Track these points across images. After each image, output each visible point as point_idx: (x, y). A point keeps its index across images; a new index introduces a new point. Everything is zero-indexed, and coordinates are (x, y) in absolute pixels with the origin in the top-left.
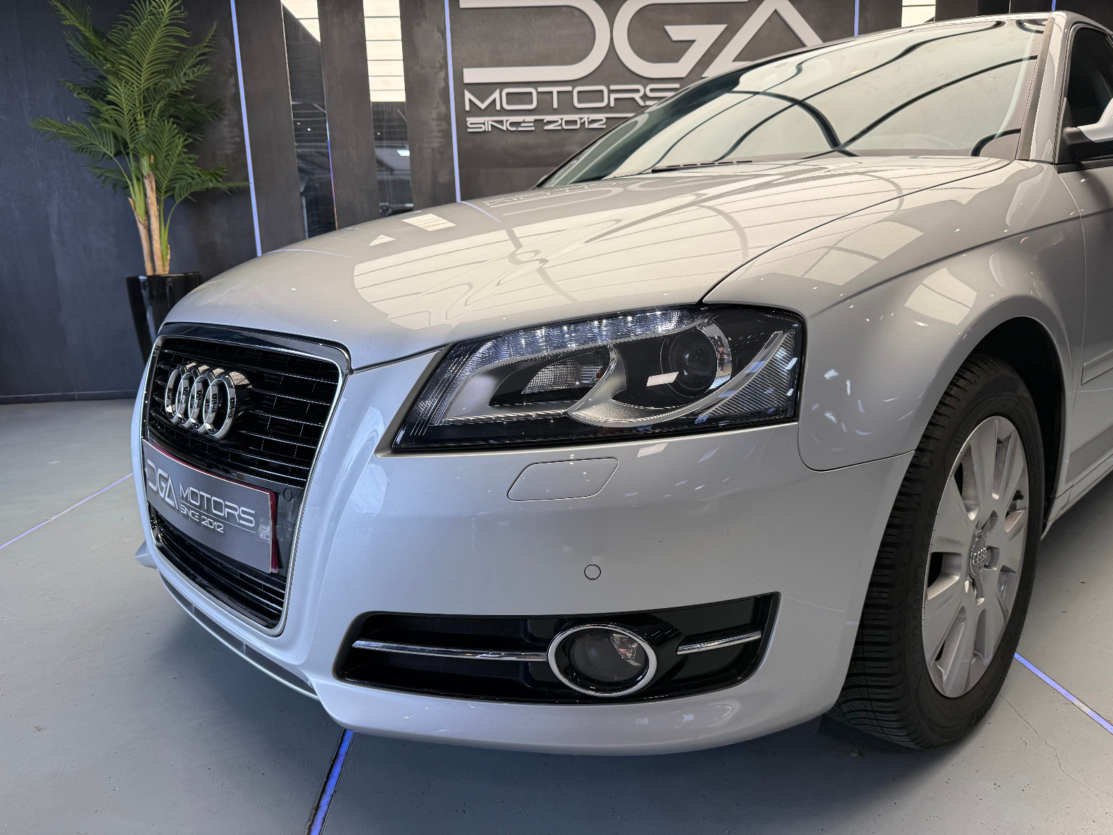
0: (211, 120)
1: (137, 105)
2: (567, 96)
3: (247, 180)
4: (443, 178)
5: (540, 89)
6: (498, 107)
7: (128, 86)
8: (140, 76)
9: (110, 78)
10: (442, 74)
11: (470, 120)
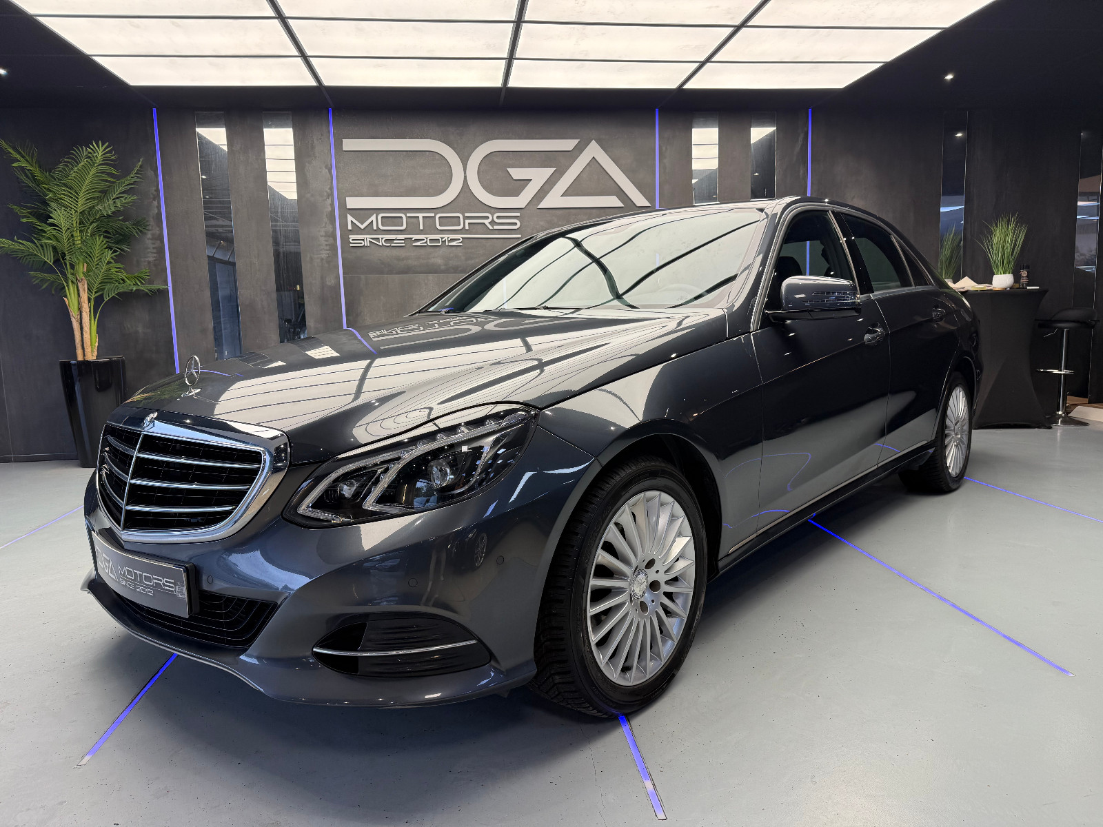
0: (136, 235)
1: (75, 225)
2: (431, 220)
3: (166, 283)
4: (330, 281)
5: (408, 215)
6: (375, 228)
7: (68, 210)
8: (77, 202)
9: (52, 203)
10: (329, 201)
11: (352, 237)
